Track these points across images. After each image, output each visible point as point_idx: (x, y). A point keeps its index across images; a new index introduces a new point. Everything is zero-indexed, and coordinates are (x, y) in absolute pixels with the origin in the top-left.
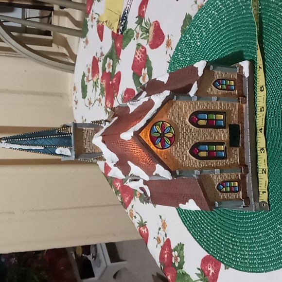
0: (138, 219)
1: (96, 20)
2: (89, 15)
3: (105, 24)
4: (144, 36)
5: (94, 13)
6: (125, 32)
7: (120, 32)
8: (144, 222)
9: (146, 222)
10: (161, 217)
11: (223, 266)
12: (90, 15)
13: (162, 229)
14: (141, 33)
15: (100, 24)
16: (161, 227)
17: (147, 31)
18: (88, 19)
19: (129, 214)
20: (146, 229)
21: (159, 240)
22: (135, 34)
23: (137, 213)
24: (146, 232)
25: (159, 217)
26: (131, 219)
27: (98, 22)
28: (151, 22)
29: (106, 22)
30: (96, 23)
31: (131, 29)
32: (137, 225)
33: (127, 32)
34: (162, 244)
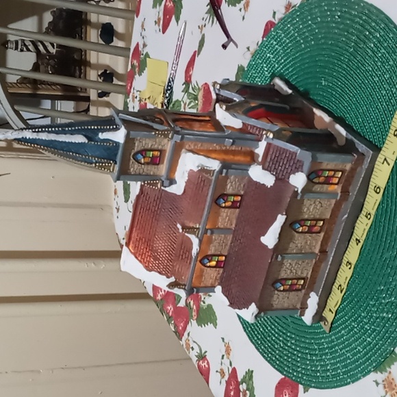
0: (197, 349)
1: (138, 99)
2: (129, 95)
3: (147, 101)
4: (192, 104)
5: (135, 91)
6: (171, 105)
7: (165, 107)
8: (203, 352)
9: (206, 352)
10: (223, 339)
11: (301, 387)
12: (131, 94)
13: (225, 357)
14: (188, 101)
15: (142, 103)
16: (224, 354)
17: (196, 98)
18: (128, 100)
19: (185, 346)
20: (206, 362)
21: (222, 373)
22: (183, 105)
23: (194, 342)
24: (207, 366)
25: (221, 340)
26: (188, 353)
27: (140, 101)
28: (200, 86)
29: (149, 98)
30: (138, 103)
31: (177, 101)
32: (195, 359)
33: (173, 105)
34: (226, 377)
